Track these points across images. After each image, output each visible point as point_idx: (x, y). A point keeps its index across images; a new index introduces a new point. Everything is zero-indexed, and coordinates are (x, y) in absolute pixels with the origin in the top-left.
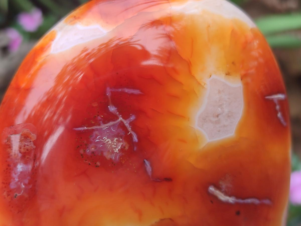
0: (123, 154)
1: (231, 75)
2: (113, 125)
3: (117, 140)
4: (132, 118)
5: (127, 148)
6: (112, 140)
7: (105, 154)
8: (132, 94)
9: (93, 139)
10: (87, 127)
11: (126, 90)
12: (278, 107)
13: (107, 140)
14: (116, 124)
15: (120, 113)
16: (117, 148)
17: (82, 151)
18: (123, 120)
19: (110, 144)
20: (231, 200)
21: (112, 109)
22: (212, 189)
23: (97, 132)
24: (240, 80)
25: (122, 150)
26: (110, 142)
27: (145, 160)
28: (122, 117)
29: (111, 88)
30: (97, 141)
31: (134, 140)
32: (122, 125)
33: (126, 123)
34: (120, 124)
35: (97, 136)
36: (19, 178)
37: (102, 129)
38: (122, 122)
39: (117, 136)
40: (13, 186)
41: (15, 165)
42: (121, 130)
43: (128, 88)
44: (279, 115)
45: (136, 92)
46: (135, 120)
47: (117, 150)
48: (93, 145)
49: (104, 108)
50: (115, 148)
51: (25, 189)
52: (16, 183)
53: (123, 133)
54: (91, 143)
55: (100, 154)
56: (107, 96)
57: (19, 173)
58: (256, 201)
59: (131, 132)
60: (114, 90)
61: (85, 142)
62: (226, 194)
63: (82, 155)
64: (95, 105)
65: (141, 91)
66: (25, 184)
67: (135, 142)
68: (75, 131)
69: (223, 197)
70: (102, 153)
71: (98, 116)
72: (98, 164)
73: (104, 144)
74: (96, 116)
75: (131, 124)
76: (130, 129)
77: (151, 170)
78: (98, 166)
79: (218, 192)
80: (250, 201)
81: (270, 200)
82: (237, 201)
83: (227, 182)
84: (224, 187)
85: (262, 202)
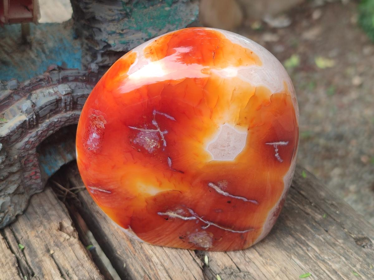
0: (156, 150)
1: (241, 125)
2: (153, 132)
3: (153, 141)
4: (166, 132)
5: (159, 147)
6: (151, 140)
7: (145, 146)
8: (169, 119)
9: (139, 136)
10: (137, 128)
11: (166, 115)
12: (277, 150)
13: (147, 139)
14: (155, 132)
15: (159, 127)
16: (153, 145)
17: (131, 140)
18: (160, 131)
19: (149, 142)
20: (225, 194)
21: (155, 123)
22: (211, 184)
23: (142, 133)
24: (247, 129)
25: (155, 147)
26: (149, 141)
27: (169, 158)
28: (160, 129)
29: (156, 111)
30: (141, 137)
31: (164, 145)
32: (158, 134)
33: (162, 134)
34: (157, 133)
35: (142, 135)
36: (92, 141)
37: (145, 132)
38: (158, 132)
39: (154, 139)
40: (89, 143)
41: (92, 133)
42: (157, 136)
43: (167, 114)
44: (277, 155)
45: (172, 118)
46: (167, 134)
47: (152, 146)
48: (138, 139)
49: (149, 121)
50: (151, 145)
51: (95, 148)
52: (91, 142)
53: (158, 139)
54: (137, 137)
55: (141, 145)
56: (153, 115)
57: (93, 138)
58: (245, 200)
59: (163, 139)
60: (158, 112)
61: (134, 136)
62: (222, 189)
63: (131, 142)
64: (145, 117)
65: (175, 119)
66: (95, 145)
67: (164, 146)
68: (129, 127)
69: (219, 190)
70: (143, 145)
71: (145, 124)
72: (139, 150)
73: (145, 141)
74: (144, 123)
75: (164, 135)
76: (163, 137)
77: (171, 164)
78: (139, 151)
79: (216, 187)
80: (239, 198)
81: (257, 201)
82: (230, 196)
83: (224, 184)
84: (221, 185)
85: (249, 201)
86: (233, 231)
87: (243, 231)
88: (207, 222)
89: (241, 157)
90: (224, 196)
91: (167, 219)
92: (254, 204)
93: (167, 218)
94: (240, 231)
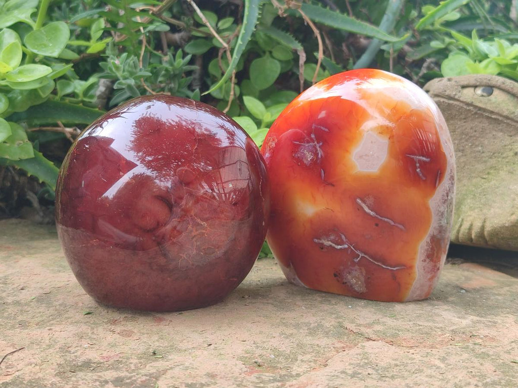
1: (382, 134)
2: (311, 145)
3: (311, 154)
4: (321, 144)
5: (315, 160)
6: (308, 153)
7: (304, 160)
8: (324, 131)
9: (300, 150)
10: (299, 142)
11: (322, 128)
12: (418, 165)
13: (306, 152)
14: (313, 145)
15: (317, 140)
17: (293, 155)
19: (307, 155)
20: (372, 213)
21: (313, 136)
22: (359, 201)
23: (302, 147)
24: (388, 138)
25: (312, 160)
27: (322, 170)
28: (317, 142)
30: (302, 152)
31: (319, 157)
32: (315, 147)
37: (305, 145)
38: (316, 145)
39: (312, 152)
42: (314, 149)
43: (323, 126)
44: (418, 170)
45: (327, 130)
47: (309, 159)
48: (299, 153)
49: (309, 135)
55: (301, 159)
56: (312, 128)
58: (392, 223)
60: (316, 126)
61: (296, 150)
62: (369, 207)
63: (293, 157)
64: (306, 131)
65: (329, 131)
68: (293, 143)
69: (366, 209)
71: (305, 138)
72: (299, 164)
73: (304, 154)
75: (320, 147)
77: (323, 176)
79: (364, 205)
80: (386, 220)
81: (404, 226)
82: (377, 216)
83: (370, 201)
84: (368, 202)
85: (396, 225)
86: (384, 266)
87: (394, 268)
88: (358, 252)
89: (384, 169)
90: (371, 216)
91: (322, 249)
92: (401, 230)
93: (322, 246)
94: (391, 267)
